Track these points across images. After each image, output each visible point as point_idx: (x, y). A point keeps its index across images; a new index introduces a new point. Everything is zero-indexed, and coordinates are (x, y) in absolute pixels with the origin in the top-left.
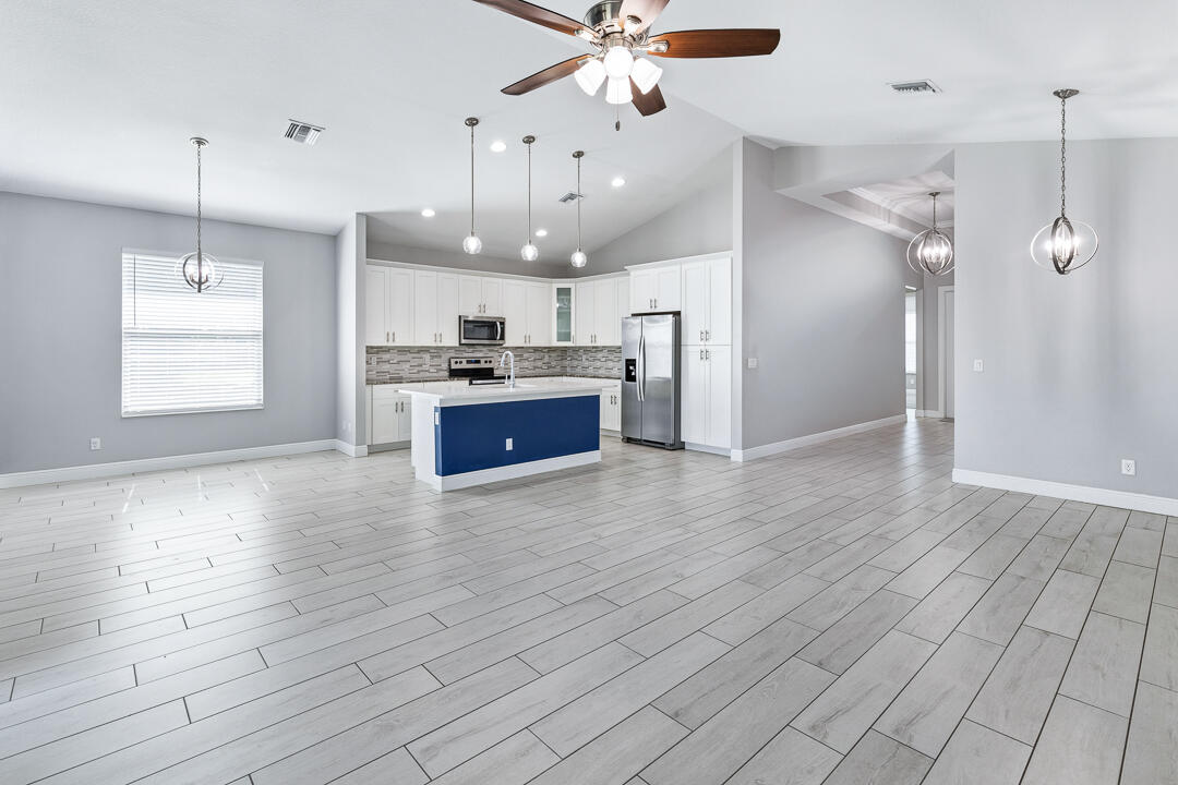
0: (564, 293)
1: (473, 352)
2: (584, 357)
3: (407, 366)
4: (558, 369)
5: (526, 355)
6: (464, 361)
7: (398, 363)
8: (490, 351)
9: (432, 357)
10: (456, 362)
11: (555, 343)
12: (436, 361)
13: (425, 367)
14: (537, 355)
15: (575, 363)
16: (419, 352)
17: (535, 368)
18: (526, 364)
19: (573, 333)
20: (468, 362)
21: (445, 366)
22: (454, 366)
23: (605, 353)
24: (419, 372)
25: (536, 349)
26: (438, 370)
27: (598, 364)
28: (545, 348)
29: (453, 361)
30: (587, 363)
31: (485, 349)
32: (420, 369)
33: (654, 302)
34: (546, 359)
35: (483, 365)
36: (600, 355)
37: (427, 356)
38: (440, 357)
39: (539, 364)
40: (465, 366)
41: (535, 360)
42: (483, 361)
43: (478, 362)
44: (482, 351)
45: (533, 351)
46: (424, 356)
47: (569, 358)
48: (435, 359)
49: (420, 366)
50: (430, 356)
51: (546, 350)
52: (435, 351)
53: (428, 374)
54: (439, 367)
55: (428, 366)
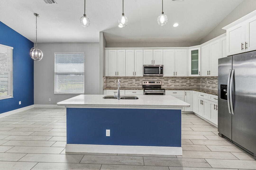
0: (195, 52)
1: (153, 79)
2: (208, 81)
3: (127, 83)
4: (195, 86)
5: (177, 80)
6: (148, 82)
7: (124, 82)
8: (160, 78)
9: (136, 80)
10: (145, 83)
11: (190, 75)
12: (138, 82)
13: (133, 84)
14: (183, 80)
15: (204, 84)
16: (131, 79)
17: (182, 86)
18: (177, 84)
19: (199, 70)
20: (149, 82)
21: (141, 84)
24: (131, 85)
25: (183, 78)
26: (138, 85)
28: (188, 77)
29: (143, 82)
30: (209, 85)
31: (158, 78)
32: (131, 84)
34: (188, 82)
35: (156, 84)
37: (134, 80)
38: (139, 80)
39: (185, 84)
40: (148, 84)
41: (182, 82)
42: (156, 82)
43: (154, 82)
44: (156, 78)
45: (181, 78)
46: (133, 80)
47: (201, 82)
48: (137, 81)
49: (132, 83)
50: (135, 80)
51: (188, 78)
52: (137, 78)
53: (134, 86)
54: (139, 84)
55: (134, 83)
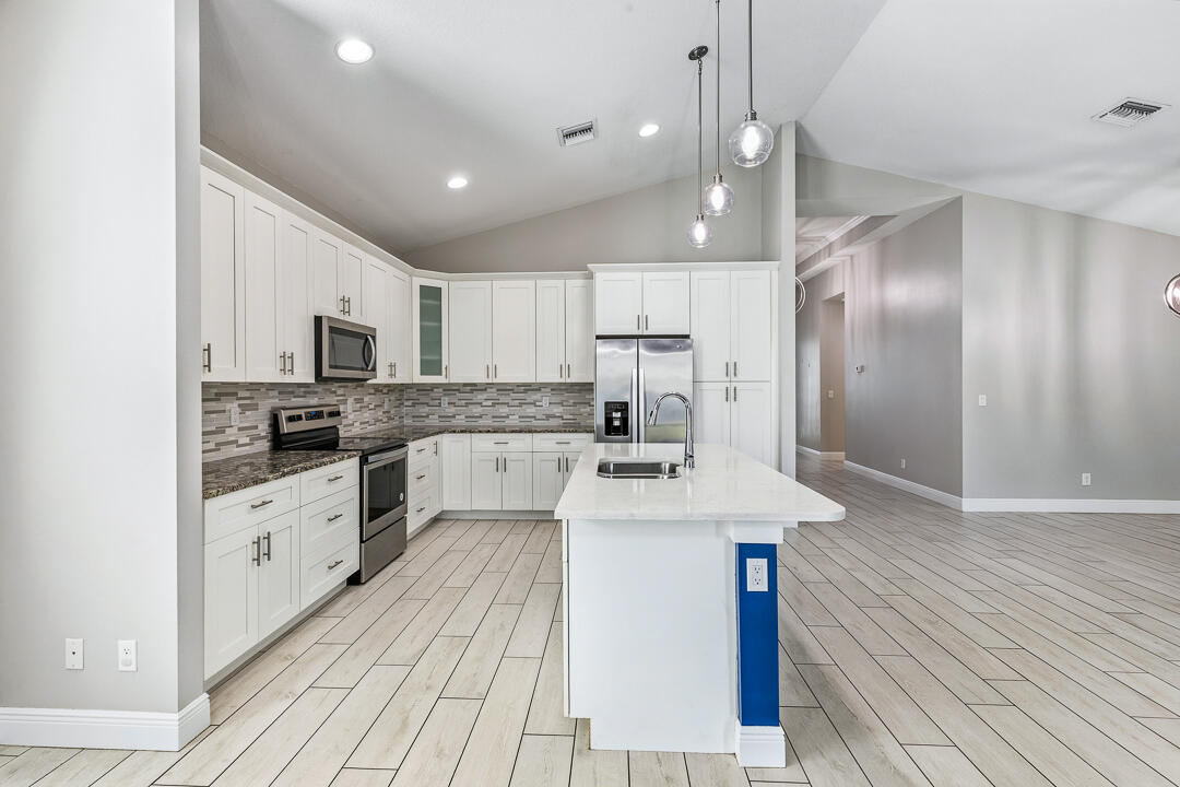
0: (430, 296)
1: (304, 395)
2: (445, 400)
4: (397, 421)
5: (366, 399)
6: (303, 414)
9: (244, 408)
10: (291, 419)
13: (231, 434)
14: (378, 399)
18: (367, 415)
20: (311, 417)
21: (264, 428)
22: (286, 428)
23: (492, 393)
26: (254, 439)
27: (477, 410)
29: (284, 415)
30: (453, 410)
32: (220, 438)
33: (642, 320)
35: (326, 421)
36: (481, 397)
37: (233, 407)
38: (255, 407)
39: (379, 413)
41: (374, 407)
42: (326, 413)
43: (320, 415)
44: (316, 393)
45: (372, 391)
46: (228, 406)
47: (410, 403)
48: (248, 413)
49: (221, 431)
50: (239, 405)
51: (385, 391)
52: (247, 394)
53: (235, 451)
54: (254, 432)
55: (235, 430)
